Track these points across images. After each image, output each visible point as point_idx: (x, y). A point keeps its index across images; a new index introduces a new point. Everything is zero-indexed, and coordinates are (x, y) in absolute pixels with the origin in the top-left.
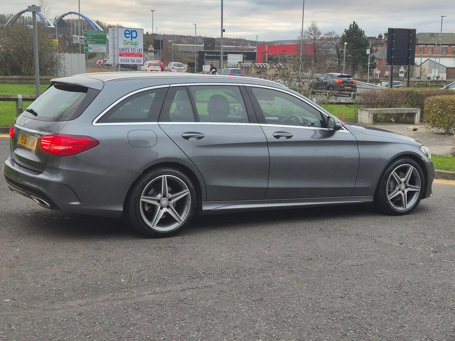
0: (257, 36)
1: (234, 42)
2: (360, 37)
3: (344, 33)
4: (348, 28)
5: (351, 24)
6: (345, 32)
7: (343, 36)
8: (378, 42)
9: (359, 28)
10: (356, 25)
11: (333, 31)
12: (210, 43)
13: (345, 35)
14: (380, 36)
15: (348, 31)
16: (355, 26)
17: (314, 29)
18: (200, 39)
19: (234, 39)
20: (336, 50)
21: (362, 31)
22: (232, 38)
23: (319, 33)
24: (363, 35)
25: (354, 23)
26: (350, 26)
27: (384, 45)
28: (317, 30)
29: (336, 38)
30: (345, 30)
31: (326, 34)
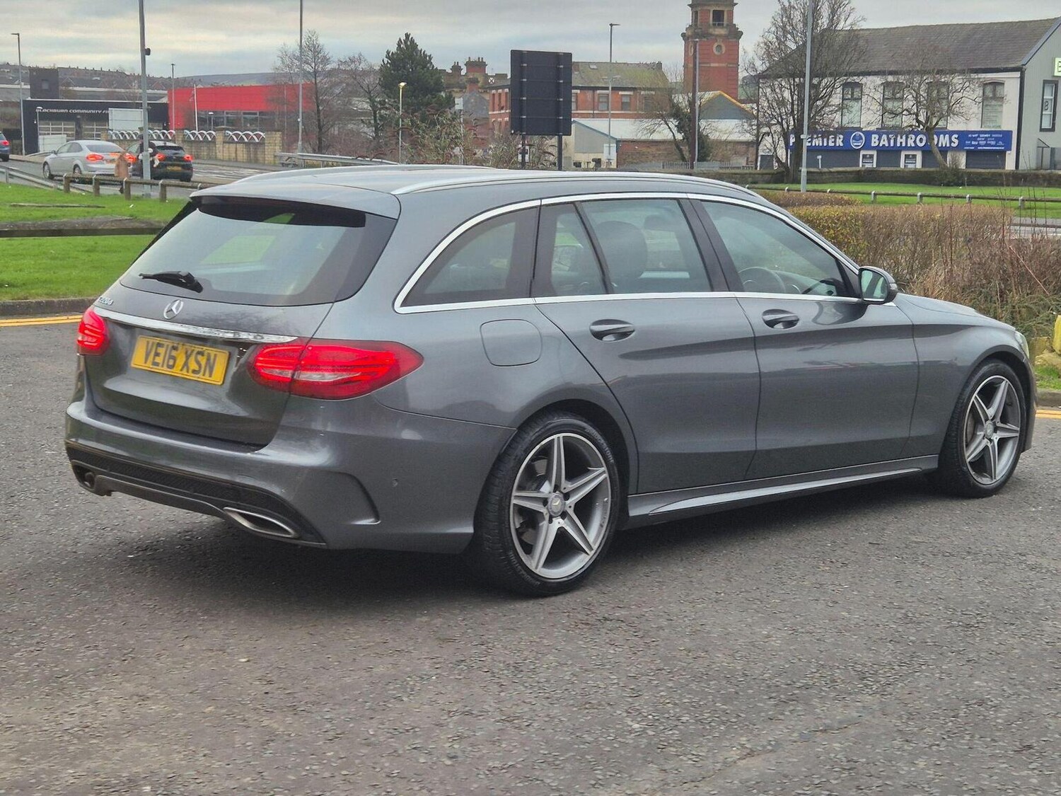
0: (173, 65)
1: (94, 78)
2: (423, 69)
3: (386, 60)
4: (394, 49)
5: (400, 39)
6: (386, 57)
7: (384, 66)
8: (453, 81)
9: (420, 49)
10: (412, 41)
11: (360, 55)
12: (46, 80)
13: (389, 65)
14: (456, 68)
15: (395, 57)
16: (409, 43)
17: (315, 50)
18: (6, 70)
19: (94, 72)
20: (369, 98)
21: (425, 56)
22: (90, 68)
23: (326, 60)
24: (429, 65)
25: (407, 36)
26: (399, 45)
27: (466, 88)
28: (319, 52)
29: (365, 73)
30: (388, 52)
31: (341, 63)
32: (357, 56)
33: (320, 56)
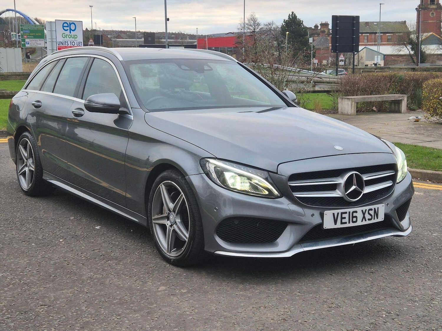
1: (173, 36)
2: (299, 26)
4: (287, 18)
5: (290, 14)
6: (284, 22)
7: (282, 26)
8: (314, 32)
9: (298, 18)
10: (295, 15)
11: (273, 22)
12: (150, 37)
13: (285, 26)
14: (316, 27)
15: (287, 22)
16: (293, 16)
17: (254, 20)
18: (139, 34)
19: (172, 34)
20: (276, 40)
21: (300, 21)
23: (258, 24)
24: (302, 25)
25: (293, 13)
26: (289, 17)
27: (320, 35)
29: (275, 30)
30: (284, 20)
31: (265, 25)
32: (271, 22)
33: (256, 22)
